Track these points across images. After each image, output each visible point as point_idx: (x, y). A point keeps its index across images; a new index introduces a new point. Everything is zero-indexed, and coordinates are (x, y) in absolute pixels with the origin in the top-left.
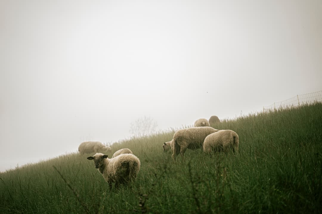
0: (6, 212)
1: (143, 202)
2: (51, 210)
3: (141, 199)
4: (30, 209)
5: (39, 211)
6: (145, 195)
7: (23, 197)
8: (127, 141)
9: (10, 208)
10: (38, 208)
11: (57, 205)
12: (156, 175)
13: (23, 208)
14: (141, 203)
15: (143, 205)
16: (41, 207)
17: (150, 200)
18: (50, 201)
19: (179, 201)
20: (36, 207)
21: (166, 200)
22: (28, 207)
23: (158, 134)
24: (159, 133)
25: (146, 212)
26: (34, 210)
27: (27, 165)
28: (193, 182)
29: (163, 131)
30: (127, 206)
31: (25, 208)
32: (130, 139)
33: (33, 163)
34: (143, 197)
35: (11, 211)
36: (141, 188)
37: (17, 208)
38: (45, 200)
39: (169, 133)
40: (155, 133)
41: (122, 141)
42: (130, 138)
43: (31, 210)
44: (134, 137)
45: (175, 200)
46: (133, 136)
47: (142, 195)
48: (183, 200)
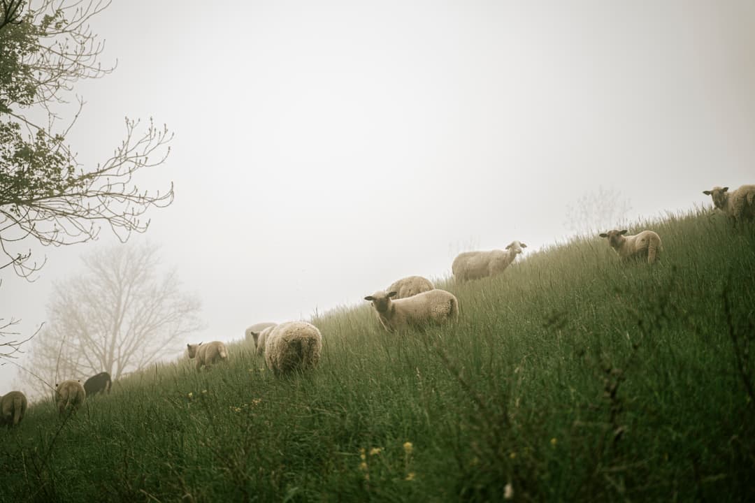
0: (301, 415)
1: (613, 387)
2: (398, 409)
3: (606, 381)
4: (354, 408)
5: (372, 412)
6: (615, 370)
7: (335, 380)
8: (561, 248)
9: (309, 405)
10: (370, 406)
11: (412, 399)
12: (640, 323)
13: (338, 406)
14: (607, 389)
15: (613, 394)
16: (376, 402)
17: (629, 381)
18: (395, 388)
19: (700, 383)
20: (365, 403)
21: (667, 383)
22: (347, 403)
23: (634, 228)
24: (638, 225)
25: (621, 410)
26: (362, 409)
27: (336, 311)
28: (734, 339)
29: (646, 221)
30: (573, 398)
31: (343, 405)
32: (566, 242)
33: (348, 306)
34: (614, 375)
35: (313, 412)
36: (605, 355)
37: (325, 405)
38: (382, 387)
39: (662, 224)
40: (628, 225)
41: (549, 248)
42: (568, 239)
43: (356, 409)
44: (577, 237)
45: (689, 381)
46: (574, 236)
47: (608, 371)
48: (708, 382)
